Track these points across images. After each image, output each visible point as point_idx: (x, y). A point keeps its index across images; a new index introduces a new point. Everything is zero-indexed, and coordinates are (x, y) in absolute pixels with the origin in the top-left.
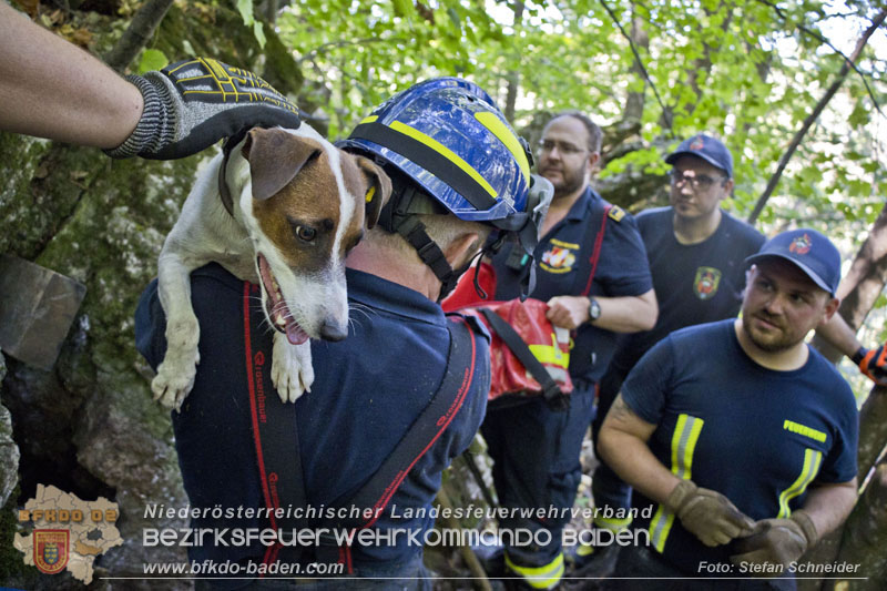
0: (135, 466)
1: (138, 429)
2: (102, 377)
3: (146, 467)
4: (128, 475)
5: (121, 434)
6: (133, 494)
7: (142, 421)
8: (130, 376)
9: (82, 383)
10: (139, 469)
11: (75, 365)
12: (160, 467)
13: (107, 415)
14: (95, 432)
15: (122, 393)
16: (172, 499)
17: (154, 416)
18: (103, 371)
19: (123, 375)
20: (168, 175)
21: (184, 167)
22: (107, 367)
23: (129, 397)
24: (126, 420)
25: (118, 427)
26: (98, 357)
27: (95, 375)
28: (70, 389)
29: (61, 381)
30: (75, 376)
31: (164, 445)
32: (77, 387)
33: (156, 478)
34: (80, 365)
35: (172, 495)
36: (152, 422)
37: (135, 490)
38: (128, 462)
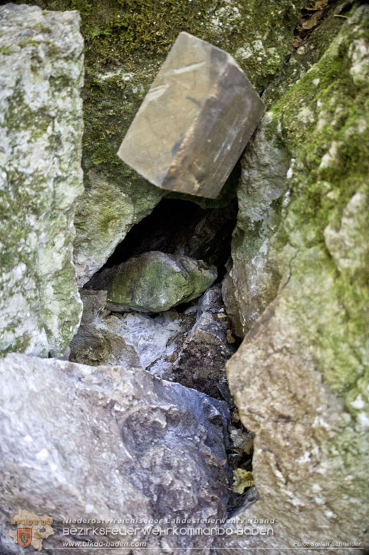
0: (288, 419)
1: (307, 355)
3: (299, 428)
4: (269, 425)
5: (280, 351)
7: (314, 343)
10: (289, 426)
12: (318, 443)
13: (273, 313)
14: (255, 333)
15: (301, 282)
17: (335, 339)
18: (291, 244)
19: (311, 251)
22: (296, 237)
23: (308, 292)
24: (294, 331)
25: (278, 339)
33: (304, 459)
36: (330, 352)
37: (272, 456)
38: (277, 406)
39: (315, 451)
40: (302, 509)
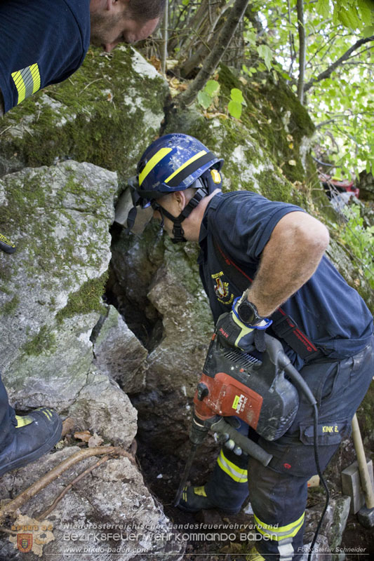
0: (175, 305)
1: (180, 284)
2: (167, 253)
3: (181, 307)
4: (170, 309)
5: (171, 285)
6: (172, 321)
7: (182, 281)
8: (181, 254)
9: (157, 257)
10: (177, 307)
11: (155, 246)
12: (188, 309)
13: (166, 273)
14: (158, 281)
15: (176, 263)
16: (192, 330)
17: (190, 278)
18: (168, 250)
19: (178, 253)
20: (217, 151)
21: (227, 149)
22: (171, 248)
23: (179, 266)
24: (175, 278)
25: (170, 281)
26: (167, 242)
27: (164, 252)
28: (151, 260)
29: (148, 255)
30: (155, 252)
31: (192, 297)
32: (155, 259)
33: (185, 315)
34: (157, 247)
35: (192, 327)
36: (188, 282)
37: (173, 318)
38: (172, 302)
39: (188, 311)
40: (184, 332)
